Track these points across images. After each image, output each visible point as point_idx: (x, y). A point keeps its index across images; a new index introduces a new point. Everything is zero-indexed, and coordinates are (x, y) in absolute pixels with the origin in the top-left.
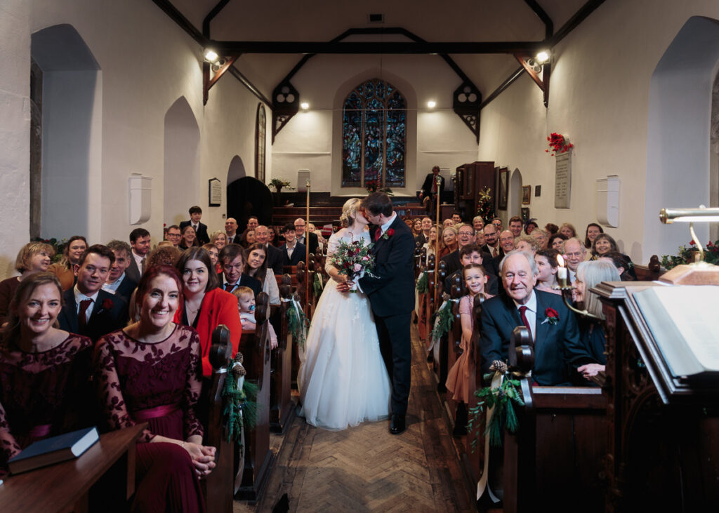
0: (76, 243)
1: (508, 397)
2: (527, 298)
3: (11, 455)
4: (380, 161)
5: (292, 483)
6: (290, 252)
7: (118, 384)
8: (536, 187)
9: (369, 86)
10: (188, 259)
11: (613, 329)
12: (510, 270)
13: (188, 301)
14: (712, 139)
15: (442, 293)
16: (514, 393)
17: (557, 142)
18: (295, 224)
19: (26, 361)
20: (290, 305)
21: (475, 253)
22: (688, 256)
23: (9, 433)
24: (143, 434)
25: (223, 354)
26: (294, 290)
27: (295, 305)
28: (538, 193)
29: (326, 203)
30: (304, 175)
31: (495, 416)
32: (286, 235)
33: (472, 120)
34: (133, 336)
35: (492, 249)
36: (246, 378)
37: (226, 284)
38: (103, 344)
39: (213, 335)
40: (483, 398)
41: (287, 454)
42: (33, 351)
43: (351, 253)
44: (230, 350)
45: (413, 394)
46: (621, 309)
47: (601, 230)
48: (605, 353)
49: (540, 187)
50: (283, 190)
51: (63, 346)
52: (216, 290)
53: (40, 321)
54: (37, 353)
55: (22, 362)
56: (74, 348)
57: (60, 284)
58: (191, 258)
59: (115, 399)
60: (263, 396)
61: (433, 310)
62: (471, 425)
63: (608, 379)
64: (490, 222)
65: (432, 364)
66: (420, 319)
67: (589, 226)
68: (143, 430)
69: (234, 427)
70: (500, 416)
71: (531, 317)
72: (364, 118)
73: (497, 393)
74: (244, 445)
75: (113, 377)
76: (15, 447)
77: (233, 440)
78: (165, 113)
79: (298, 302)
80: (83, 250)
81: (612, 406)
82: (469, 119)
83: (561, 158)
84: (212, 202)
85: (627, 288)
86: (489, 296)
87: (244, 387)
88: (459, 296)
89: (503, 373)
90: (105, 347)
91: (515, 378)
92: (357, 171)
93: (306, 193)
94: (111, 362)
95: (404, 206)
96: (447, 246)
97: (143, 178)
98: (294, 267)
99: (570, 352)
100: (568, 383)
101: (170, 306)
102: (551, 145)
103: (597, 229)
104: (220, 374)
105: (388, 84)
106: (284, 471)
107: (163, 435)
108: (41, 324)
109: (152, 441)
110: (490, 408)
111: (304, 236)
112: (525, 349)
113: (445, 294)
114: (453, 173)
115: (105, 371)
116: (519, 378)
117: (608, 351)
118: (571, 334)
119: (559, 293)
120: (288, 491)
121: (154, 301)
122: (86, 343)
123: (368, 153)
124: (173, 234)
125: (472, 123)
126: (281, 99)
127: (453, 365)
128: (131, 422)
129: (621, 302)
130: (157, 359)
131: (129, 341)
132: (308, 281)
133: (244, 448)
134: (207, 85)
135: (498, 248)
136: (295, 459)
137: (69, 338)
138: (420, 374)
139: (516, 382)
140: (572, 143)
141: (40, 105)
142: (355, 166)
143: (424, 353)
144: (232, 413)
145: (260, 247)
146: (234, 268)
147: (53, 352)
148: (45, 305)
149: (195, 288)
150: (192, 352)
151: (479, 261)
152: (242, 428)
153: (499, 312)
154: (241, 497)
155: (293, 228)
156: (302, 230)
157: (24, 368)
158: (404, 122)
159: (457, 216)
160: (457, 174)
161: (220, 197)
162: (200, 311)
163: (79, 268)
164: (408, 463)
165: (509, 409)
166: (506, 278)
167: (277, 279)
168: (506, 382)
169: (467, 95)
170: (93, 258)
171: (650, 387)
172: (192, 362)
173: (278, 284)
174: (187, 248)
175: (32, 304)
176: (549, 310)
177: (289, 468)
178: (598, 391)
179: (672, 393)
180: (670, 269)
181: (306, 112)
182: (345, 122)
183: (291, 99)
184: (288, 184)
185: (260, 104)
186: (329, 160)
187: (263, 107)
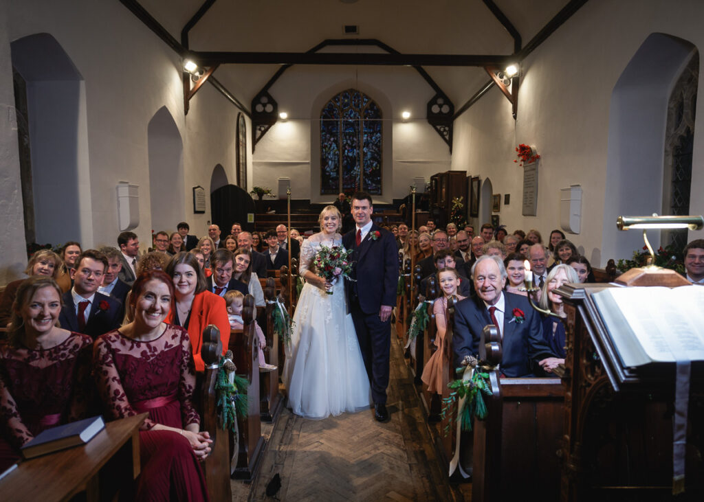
0: (71, 248)
1: (478, 388)
2: (496, 299)
3: (24, 442)
4: (358, 170)
5: (283, 464)
6: (273, 257)
7: (118, 378)
8: (506, 195)
9: (345, 97)
10: (177, 263)
11: (573, 326)
12: (481, 274)
13: (179, 302)
14: (666, 151)
15: (418, 295)
16: (483, 384)
17: (526, 153)
18: (277, 231)
19: (33, 358)
20: (275, 306)
21: (449, 258)
22: (641, 260)
23: (21, 422)
24: (144, 423)
25: (214, 352)
26: (278, 293)
27: (280, 307)
28: (507, 202)
29: (306, 210)
30: (284, 184)
31: (466, 404)
32: (269, 241)
33: (445, 130)
34: (128, 335)
35: (464, 254)
36: (236, 373)
37: (215, 287)
38: (101, 343)
39: (204, 334)
40: (455, 390)
41: (277, 440)
42: (38, 348)
43: (333, 258)
44: (222, 347)
45: (391, 386)
46: (580, 309)
47: (563, 237)
48: (565, 348)
49: (509, 195)
50: (265, 198)
51: (66, 344)
52: (205, 292)
53: (43, 321)
54: (42, 351)
55: (29, 358)
56: (76, 346)
57: (58, 287)
58: (180, 263)
59: (117, 392)
60: (253, 389)
61: (409, 311)
62: (444, 413)
63: (567, 370)
64: (463, 229)
65: (409, 360)
66: (397, 319)
67: (553, 232)
68: (144, 419)
69: (228, 416)
70: (471, 406)
71: (500, 316)
72: (341, 128)
73: (468, 385)
74: (238, 432)
75: (113, 372)
76: (28, 434)
77: (228, 427)
78: (148, 121)
79: (283, 304)
80: (77, 255)
81: (570, 394)
82: (442, 129)
83: (528, 168)
84: (197, 209)
85: (586, 289)
86: (461, 298)
87: (235, 382)
88: (433, 298)
89: (473, 367)
90: (103, 345)
91: (484, 371)
92: (336, 179)
93: (286, 201)
94: (110, 359)
95: (381, 214)
96: (422, 252)
97: (130, 186)
98: (276, 271)
99: (533, 347)
100: (531, 375)
101: (162, 308)
102: (519, 156)
103: (559, 235)
104: (212, 370)
105: (364, 95)
106: (275, 454)
107: (163, 424)
108: (45, 324)
109: (153, 429)
110: (461, 398)
111: (286, 241)
112: (494, 345)
113: (420, 296)
114: (428, 181)
115: (105, 367)
116: (488, 372)
117: (568, 346)
118: (535, 332)
119: (525, 294)
120: (279, 471)
121: (148, 303)
122: (88, 341)
123: (345, 162)
124: (160, 240)
125: (445, 133)
126: (259, 108)
127: (428, 360)
128: (133, 412)
129: (580, 302)
130: (152, 356)
131: (125, 339)
132: (292, 284)
133: (238, 435)
134: (188, 95)
135: (469, 253)
136: (285, 444)
137: (71, 336)
138: (398, 370)
139: (485, 375)
140: (539, 154)
141: (25, 115)
142: (333, 174)
143: (402, 350)
144: (225, 404)
145: (245, 252)
146: (225, 272)
147: (57, 349)
148: (47, 306)
149: (185, 290)
150: (184, 349)
151: (452, 265)
152: (235, 417)
153: (471, 312)
154: (237, 476)
155: (275, 234)
156: (284, 236)
157: (31, 363)
158: (380, 132)
159: (432, 222)
160: (431, 183)
161: (204, 205)
162: (190, 312)
163: (75, 272)
164: (388, 447)
165: (478, 399)
166: (478, 281)
167: (261, 282)
168: (476, 375)
169: (441, 106)
170: (87, 262)
171: (603, 377)
172: (184, 358)
173: (263, 287)
174: (175, 253)
175: (34, 306)
176: (516, 311)
177: (280, 452)
178: (558, 381)
179: (622, 381)
180: (624, 272)
181: (284, 121)
182: (323, 131)
183: (269, 108)
184: (269, 192)
185: (239, 113)
186: (308, 168)
187: (243, 117)
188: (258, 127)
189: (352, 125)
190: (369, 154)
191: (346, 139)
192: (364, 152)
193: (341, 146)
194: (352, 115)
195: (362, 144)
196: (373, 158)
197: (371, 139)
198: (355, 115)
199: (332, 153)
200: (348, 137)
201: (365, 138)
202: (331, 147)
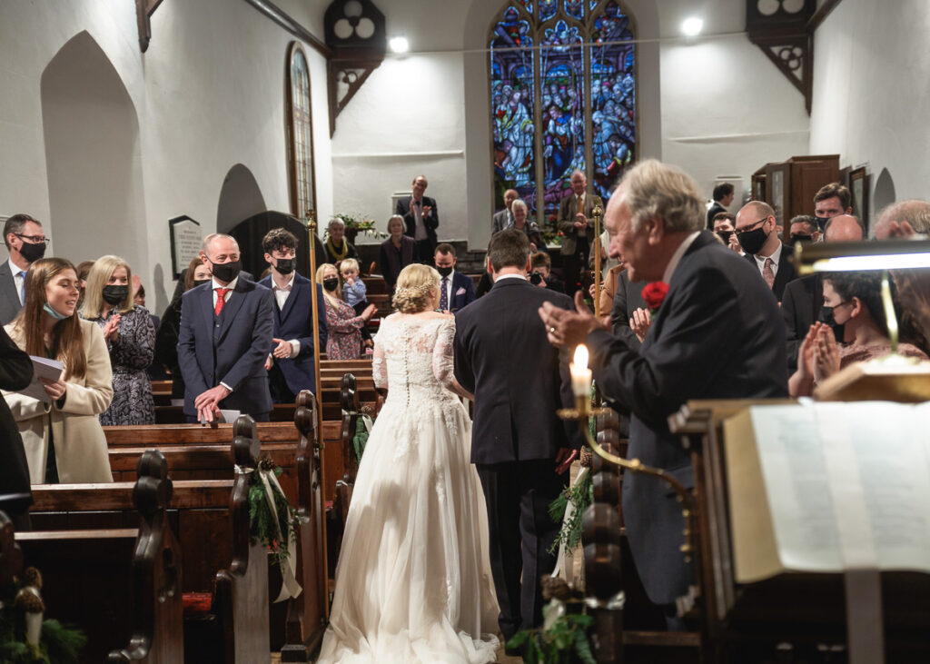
181: (402, 58)
182: (496, 77)
183: (366, 29)
184: (369, 226)
185: (291, 44)
186: (460, 167)
187: (300, 51)
188: (342, 75)
189: (563, 58)
190: (606, 125)
191: (550, 93)
192: (594, 123)
193: (538, 110)
194: (563, 35)
195: (587, 105)
196: (617, 136)
197: (611, 88)
198: (569, 34)
199: (517, 128)
200: (554, 88)
201: (595, 89)
202: (514, 114)
